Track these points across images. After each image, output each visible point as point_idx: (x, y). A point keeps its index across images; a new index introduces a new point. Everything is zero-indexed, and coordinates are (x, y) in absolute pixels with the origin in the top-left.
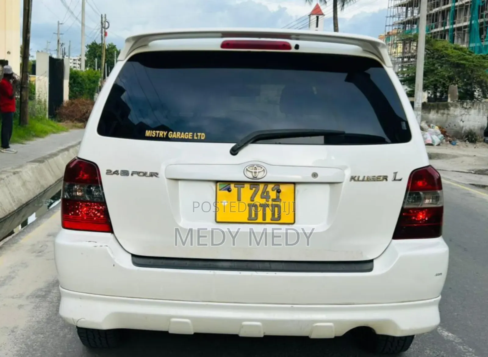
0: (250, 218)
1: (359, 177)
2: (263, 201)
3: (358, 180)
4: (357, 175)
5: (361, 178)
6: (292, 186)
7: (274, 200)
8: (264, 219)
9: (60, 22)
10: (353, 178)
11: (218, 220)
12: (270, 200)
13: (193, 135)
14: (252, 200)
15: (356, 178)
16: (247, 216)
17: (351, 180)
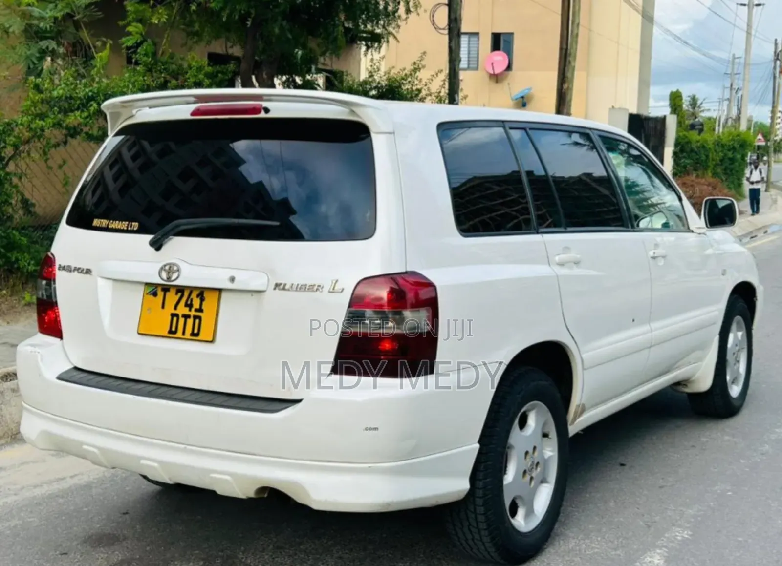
0: (170, 332)
1: (285, 285)
2: (186, 311)
3: (284, 289)
4: (283, 282)
5: (287, 287)
6: (217, 294)
7: (196, 310)
8: (184, 333)
9: (736, 56)
10: (277, 286)
11: (139, 332)
12: (193, 309)
13: (128, 225)
14: (176, 308)
15: (282, 287)
16: (168, 329)
17: (275, 289)
